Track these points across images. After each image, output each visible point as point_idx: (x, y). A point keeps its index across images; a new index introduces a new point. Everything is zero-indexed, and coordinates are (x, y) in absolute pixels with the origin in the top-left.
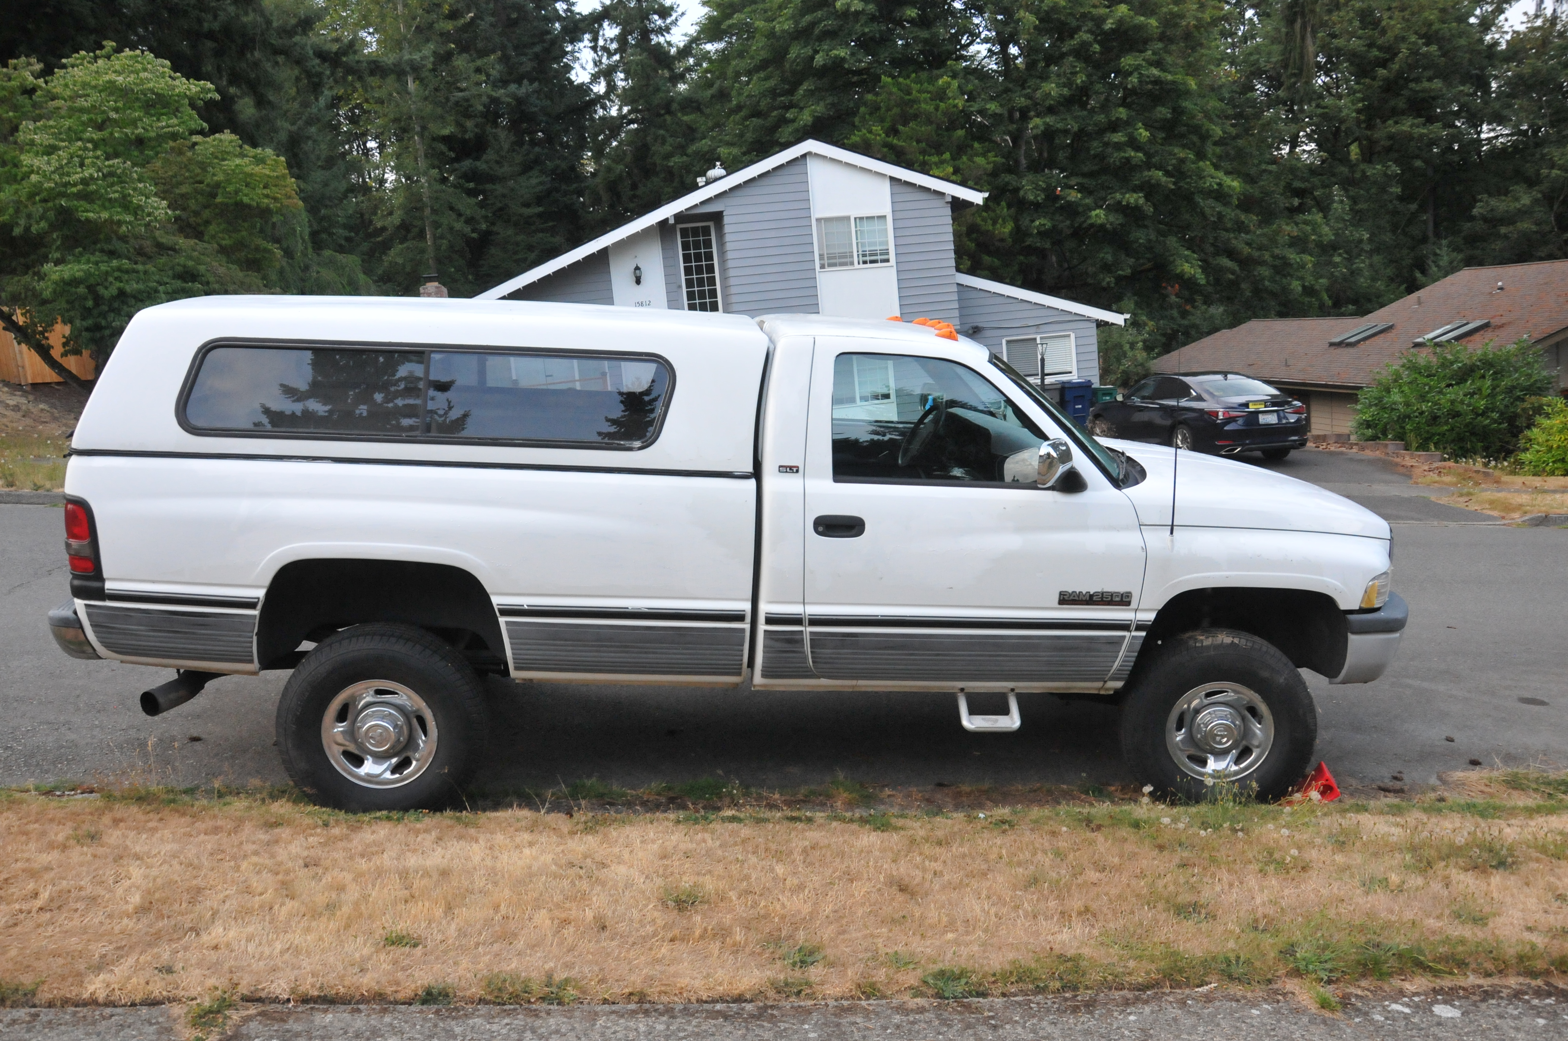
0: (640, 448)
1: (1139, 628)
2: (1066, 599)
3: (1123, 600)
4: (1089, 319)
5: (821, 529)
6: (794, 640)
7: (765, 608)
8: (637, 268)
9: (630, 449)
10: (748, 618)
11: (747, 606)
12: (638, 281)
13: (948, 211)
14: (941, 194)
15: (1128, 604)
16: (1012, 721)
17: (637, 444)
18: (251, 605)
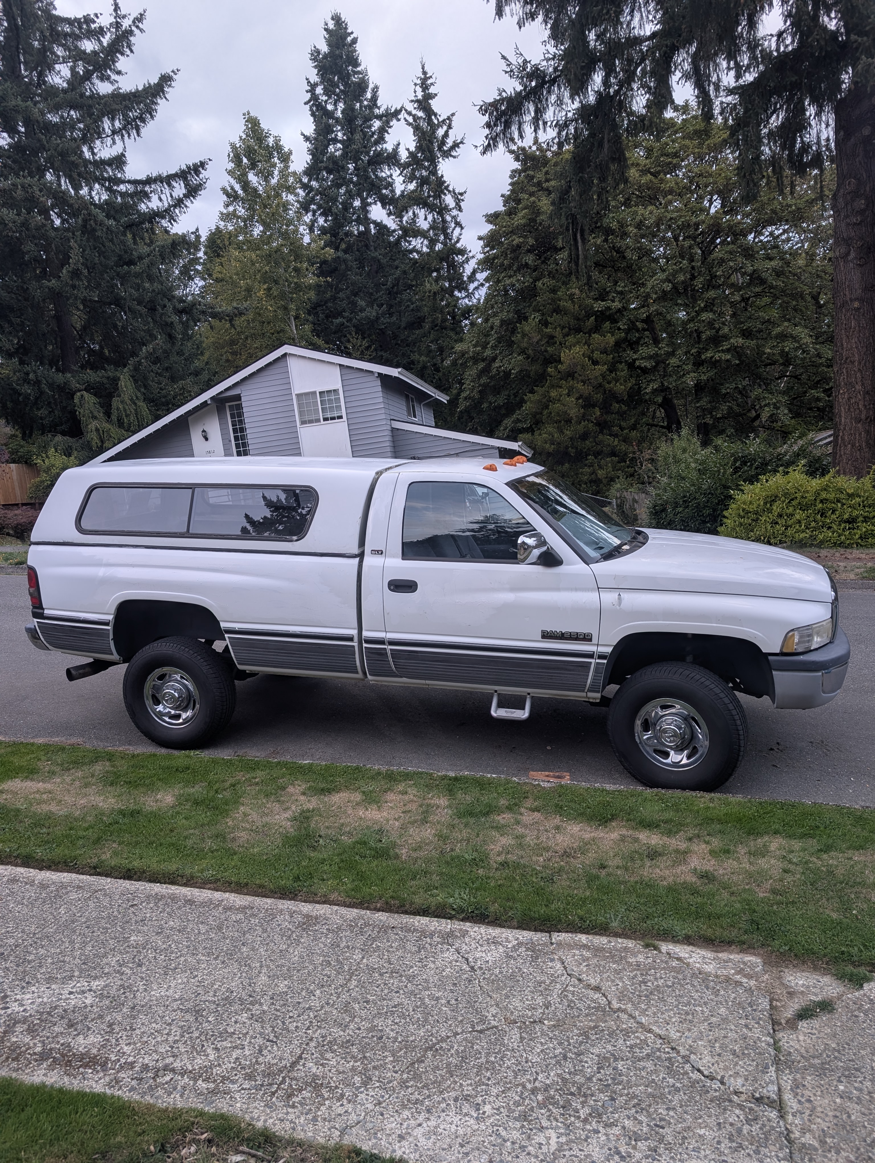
0: (297, 540)
1: (601, 657)
2: (547, 636)
3: (587, 638)
4: (493, 447)
5: (392, 588)
6: (382, 653)
7: (366, 634)
8: (204, 431)
9: (292, 541)
10: (356, 639)
11: (354, 632)
12: (207, 439)
13: (379, 383)
14: (371, 372)
15: (590, 640)
16: (523, 714)
17: (295, 538)
18: (107, 624)
